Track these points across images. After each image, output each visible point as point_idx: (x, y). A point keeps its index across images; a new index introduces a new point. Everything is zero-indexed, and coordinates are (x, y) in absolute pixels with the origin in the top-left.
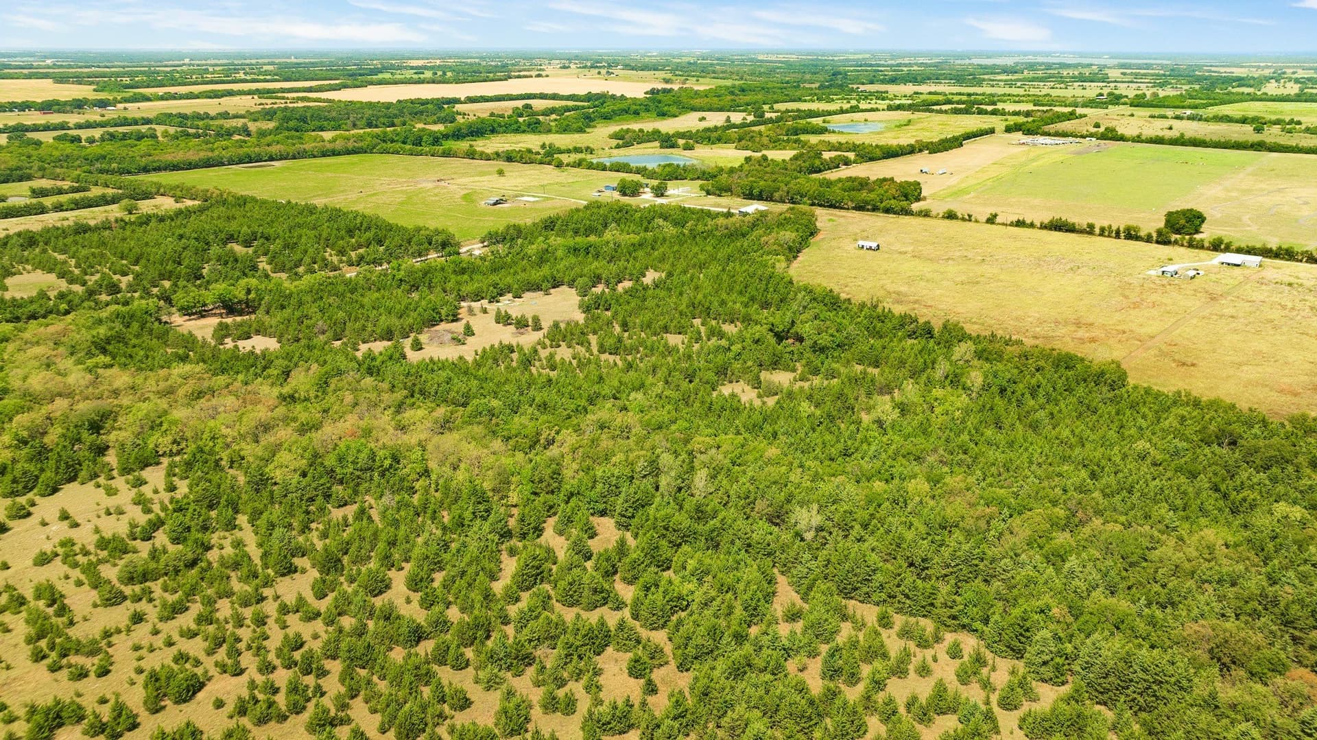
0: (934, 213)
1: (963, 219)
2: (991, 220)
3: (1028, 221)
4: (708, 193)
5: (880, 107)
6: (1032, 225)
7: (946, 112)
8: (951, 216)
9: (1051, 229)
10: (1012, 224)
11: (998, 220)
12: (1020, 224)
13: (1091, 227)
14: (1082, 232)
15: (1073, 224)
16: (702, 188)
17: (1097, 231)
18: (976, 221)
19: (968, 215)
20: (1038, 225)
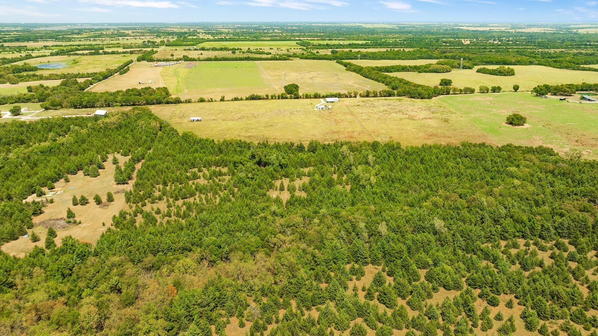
0: (193, 100)
1: (209, 101)
2: (222, 100)
3: (240, 98)
4: (47, 109)
5: (47, 54)
6: (241, 99)
7: (86, 54)
8: (202, 100)
9: (251, 100)
10: (232, 100)
11: (225, 99)
12: (236, 99)
13: (267, 96)
14: (264, 99)
15: (260, 96)
16: (42, 106)
17: (270, 97)
18: (215, 101)
19: (211, 99)
20: (245, 98)
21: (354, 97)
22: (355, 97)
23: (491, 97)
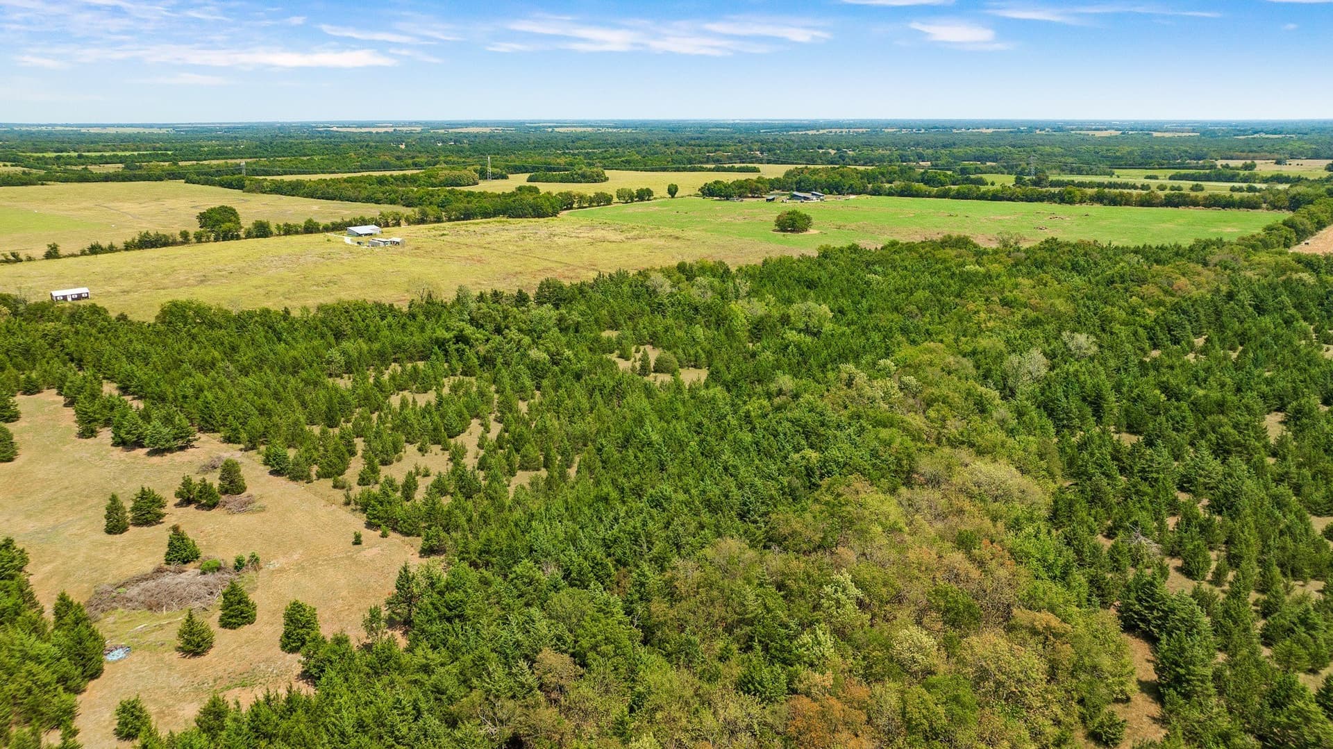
1: (8, 261)
2: (53, 254)
3: (105, 244)
6: (112, 249)
9: (139, 248)
10: (83, 254)
11: (63, 251)
14: (174, 243)
18: (30, 259)
19: (13, 255)
20: (122, 246)
21: (394, 225)
22: (398, 224)
23: (637, 207)
